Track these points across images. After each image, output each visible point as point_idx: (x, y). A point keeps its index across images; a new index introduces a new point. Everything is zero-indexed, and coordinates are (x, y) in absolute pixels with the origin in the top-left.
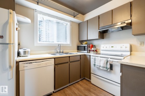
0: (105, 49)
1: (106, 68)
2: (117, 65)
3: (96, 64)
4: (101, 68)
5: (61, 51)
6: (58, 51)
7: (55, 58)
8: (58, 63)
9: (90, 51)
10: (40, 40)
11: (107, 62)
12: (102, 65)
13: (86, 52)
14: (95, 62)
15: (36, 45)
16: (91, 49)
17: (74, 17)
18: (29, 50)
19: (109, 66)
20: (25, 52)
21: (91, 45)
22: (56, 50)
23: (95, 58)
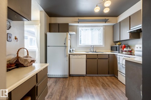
0: (139, 49)
3: (120, 62)
4: (123, 66)
5: (94, 50)
6: (92, 50)
7: (86, 55)
8: (89, 58)
9: (122, 51)
10: (80, 43)
13: (118, 52)
15: (78, 46)
16: (123, 49)
17: (105, 22)
18: (74, 49)
20: (73, 50)
21: (123, 46)
22: (90, 49)
23: (119, 57)
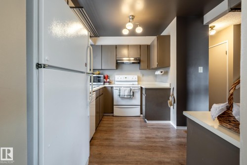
0: (119, 79)
1: (130, 95)
2: (137, 92)
3: (121, 94)
4: (125, 97)
9: (104, 82)
11: (131, 90)
12: (126, 94)
13: (102, 83)
14: (120, 93)
19: (132, 94)
23: (120, 89)
